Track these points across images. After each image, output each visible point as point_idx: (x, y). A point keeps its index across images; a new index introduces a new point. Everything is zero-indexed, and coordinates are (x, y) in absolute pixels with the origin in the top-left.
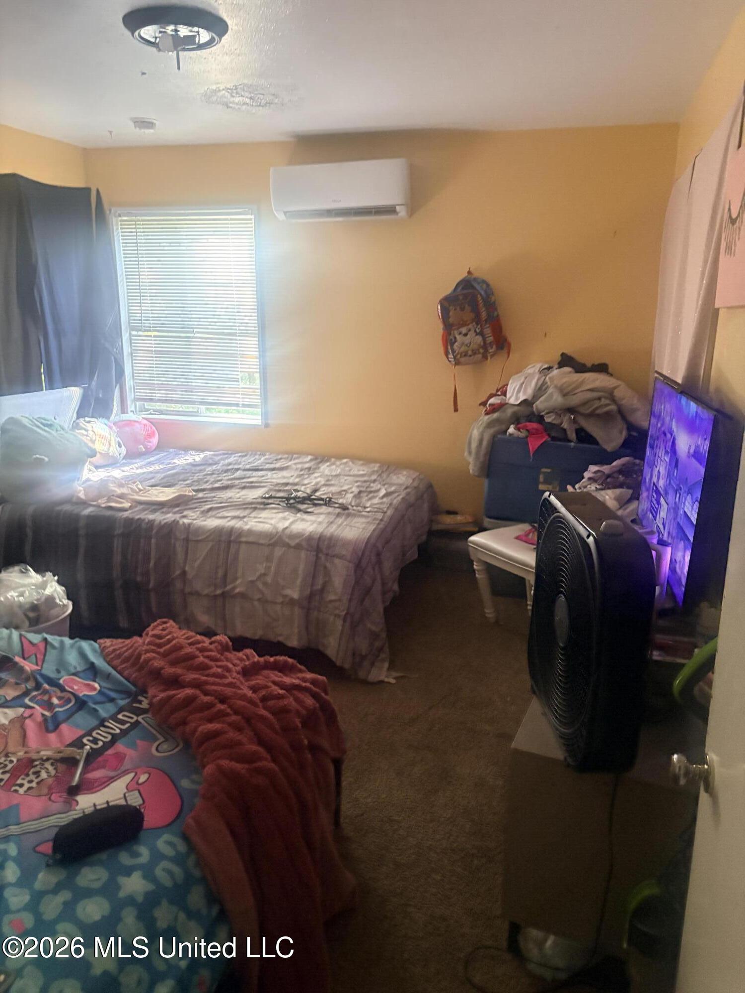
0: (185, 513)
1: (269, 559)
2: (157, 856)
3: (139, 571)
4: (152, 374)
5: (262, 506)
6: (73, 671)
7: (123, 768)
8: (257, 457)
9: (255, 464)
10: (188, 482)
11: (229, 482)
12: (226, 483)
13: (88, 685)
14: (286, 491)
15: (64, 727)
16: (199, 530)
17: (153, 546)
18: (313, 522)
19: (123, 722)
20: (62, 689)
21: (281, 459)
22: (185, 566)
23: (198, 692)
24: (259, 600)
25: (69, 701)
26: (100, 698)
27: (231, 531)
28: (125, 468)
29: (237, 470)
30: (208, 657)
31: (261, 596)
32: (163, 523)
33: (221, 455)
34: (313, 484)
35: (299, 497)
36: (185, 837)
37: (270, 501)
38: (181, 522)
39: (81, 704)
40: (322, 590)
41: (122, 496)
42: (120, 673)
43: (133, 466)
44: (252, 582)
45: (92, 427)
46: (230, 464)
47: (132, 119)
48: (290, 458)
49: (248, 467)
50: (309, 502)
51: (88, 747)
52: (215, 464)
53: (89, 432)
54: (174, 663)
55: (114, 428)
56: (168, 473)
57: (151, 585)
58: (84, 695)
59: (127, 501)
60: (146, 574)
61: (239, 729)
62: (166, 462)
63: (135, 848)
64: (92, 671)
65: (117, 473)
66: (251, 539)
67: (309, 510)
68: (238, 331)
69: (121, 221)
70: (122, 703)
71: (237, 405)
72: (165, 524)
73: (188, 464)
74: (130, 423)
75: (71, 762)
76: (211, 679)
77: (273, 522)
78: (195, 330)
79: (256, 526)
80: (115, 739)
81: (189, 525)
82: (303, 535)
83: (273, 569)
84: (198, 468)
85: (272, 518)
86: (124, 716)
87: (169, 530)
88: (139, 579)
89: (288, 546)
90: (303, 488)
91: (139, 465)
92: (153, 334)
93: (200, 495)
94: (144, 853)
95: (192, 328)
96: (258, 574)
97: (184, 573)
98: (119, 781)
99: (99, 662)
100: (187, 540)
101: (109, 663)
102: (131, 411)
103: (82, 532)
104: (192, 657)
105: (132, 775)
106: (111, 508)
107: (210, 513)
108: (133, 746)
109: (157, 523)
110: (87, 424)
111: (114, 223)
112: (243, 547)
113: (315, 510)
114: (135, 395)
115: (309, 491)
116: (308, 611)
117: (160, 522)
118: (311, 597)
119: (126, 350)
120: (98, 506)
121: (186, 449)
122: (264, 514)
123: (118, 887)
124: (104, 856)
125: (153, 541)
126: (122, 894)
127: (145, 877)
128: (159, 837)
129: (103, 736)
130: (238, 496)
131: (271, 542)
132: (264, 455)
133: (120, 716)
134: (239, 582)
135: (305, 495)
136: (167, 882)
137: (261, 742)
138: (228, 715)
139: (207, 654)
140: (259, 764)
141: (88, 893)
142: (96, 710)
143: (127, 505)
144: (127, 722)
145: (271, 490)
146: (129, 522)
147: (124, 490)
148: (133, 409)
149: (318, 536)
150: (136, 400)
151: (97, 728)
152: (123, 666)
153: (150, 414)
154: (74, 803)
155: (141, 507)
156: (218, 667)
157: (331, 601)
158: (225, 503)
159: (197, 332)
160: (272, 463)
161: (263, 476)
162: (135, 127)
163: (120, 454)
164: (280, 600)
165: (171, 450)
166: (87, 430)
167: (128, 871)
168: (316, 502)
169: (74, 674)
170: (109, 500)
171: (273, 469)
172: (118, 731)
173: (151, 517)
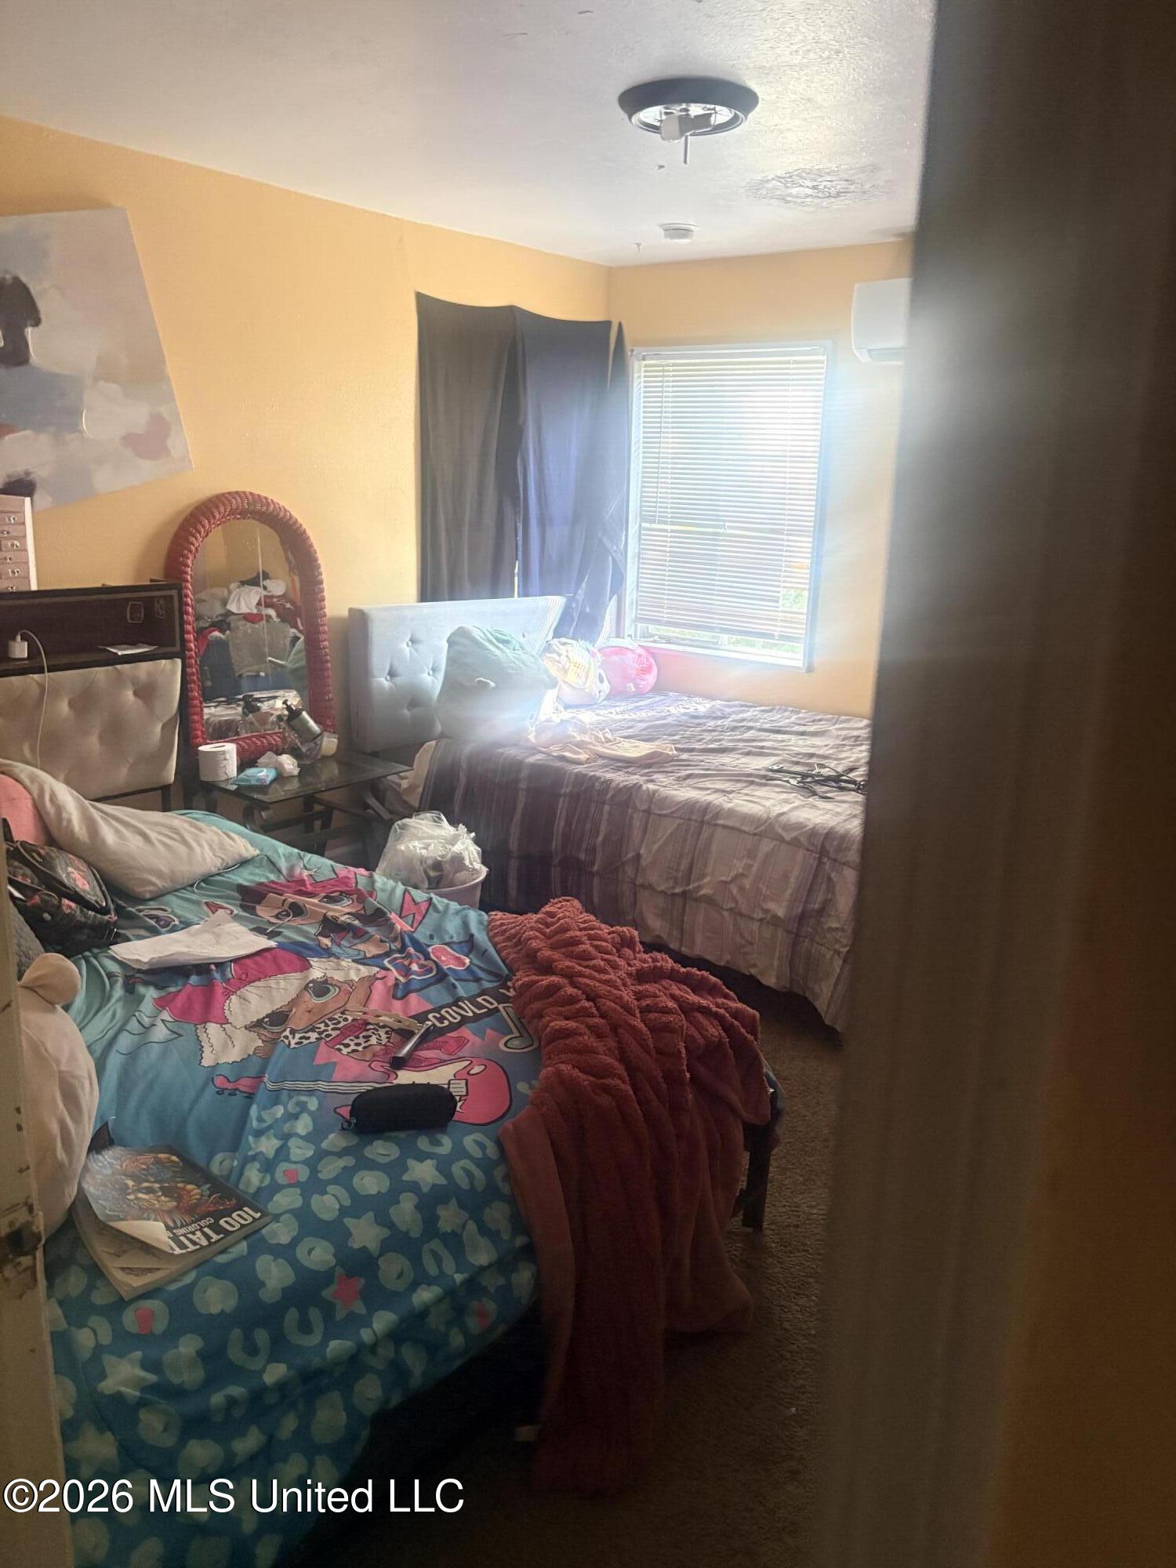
0: (655, 776)
1: (751, 854)
2: (459, 1152)
3: (584, 846)
4: (662, 584)
5: (764, 781)
6: (448, 940)
7: (460, 1054)
8: (786, 714)
9: (780, 724)
10: (676, 738)
11: (731, 744)
12: (726, 744)
13: (458, 959)
14: (807, 765)
15: (413, 998)
16: (664, 801)
17: (605, 816)
18: (827, 811)
19: (479, 1006)
20: (427, 957)
21: (820, 720)
22: (640, 848)
23: (565, 981)
24: (731, 910)
25: (431, 970)
26: (465, 975)
27: (706, 808)
28: (601, 712)
29: (750, 728)
30: (597, 947)
31: (733, 905)
32: (621, 785)
33: (736, 706)
34: (852, 759)
35: (822, 776)
36: (499, 1143)
37: (777, 775)
38: (644, 787)
39: (442, 976)
40: (822, 911)
41: (581, 745)
42: (499, 952)
43: (613, 710)
44: (725, 883)
45: (567, 651)
46: (743, 720)
47: (661, 226)
48: (834, 720)
49: (766, 726)
50: (833, 784)
51: (430, 1023)
52: (721, 718)
53: (562, 657)
54: (553, 947)
55: (599, 655)
56: (658, 722)
57: (596, 868)
58: (450, 968)
59: (585, 752)
60: (592, 850)
61: (600, 1036)
62: (659, 709)
63: (438, 1136)
64: (469, 944)
65: (587, 717)
66: (729, 823)
67: (829, 795)
68: (786, 528)
69: (646, 366)
70: (487, 985)
71: (771, 636)
72: (625, 786)
73: (685, 714)
74: (620, 650)
75: (406, 1034)
76: (588, 971)
77: (768, 803)
78: (727, 524)
79: (742, 805)
80: (465, 1020)
81: (655, 792)
82: (806, 826)
83: (754, 869)
84: (697, 721)
85: (768, 799)
86: (484, 1000)
87: (627, 797)
88: (582, 856)
89: (782, 840)
90: (833, 764)
91: (621, 709)
92: (669, 527)
93: (685, 756)
94: (446, 1144)
95: (724, 521)
96: (733, 874)
97: (638, 856)
98: (451, 1065)
99: (481, 937)
100: (648, 812)
101: (491, 939)
102: (629, 636)
103: (523, 785)
104: (576, 942)
105: (468, 1063)
106: (563, 758)
107: (689, 781)
108: (480, 1033)
109: (613, 785)
110: (561, 647)
111: (636, 369)
112: (719, 832)
113: (837, 796)
114: (636, 614)
115: (840, 769)
116: (796, 939)
117: (618, 784)
118: (802, 918)
119: (633, 547)
120: (548, 754)
121: (691, 694)
122: (761, 792)
123: (405, 1169)
124: (402, 1135)
125: (607, 807)
126: (406, 1177)
127: (438, 1169)
128: (470, 1133)
129: (452, 1016)
130: (735, 763)
131: (758, 831)
132: (798, 713)
133: (479, 1000)
134: (706, 880)
135: (833, 773)
136: (464, 1184)
137: (623, 1058)
138: (592, 1016)
139: (596, 943)
140: (609, 1081)
141: (371, 1165)
142: (454, 986)
143: (583, 757)
144: (485, 1007)
145: (784, 761)
146: (580, 779)
147: (587, 738)
148: (632, 633)
149: (825, 831)
150: (637, 619)
151: (449, 1006)
152: (504, 944)
153: (654, 642)
154: (394, 1076)
155: (600, 762)
156: (603, 959)
157: (830, 929)
158: (714, 770)
159: (730, 527)
160: (805, 725)
161: (783, 741)
162: (666, 237)
163: (600, 692)
164: (759, 915)
165: (671, 694)
166: (559, 655)
167: (421, 1157)
168: (843, 784)
169: (445, 944)
170: (563, 749)
171: (803, 734)
172: (471, 1014)
173: (609, 776)
